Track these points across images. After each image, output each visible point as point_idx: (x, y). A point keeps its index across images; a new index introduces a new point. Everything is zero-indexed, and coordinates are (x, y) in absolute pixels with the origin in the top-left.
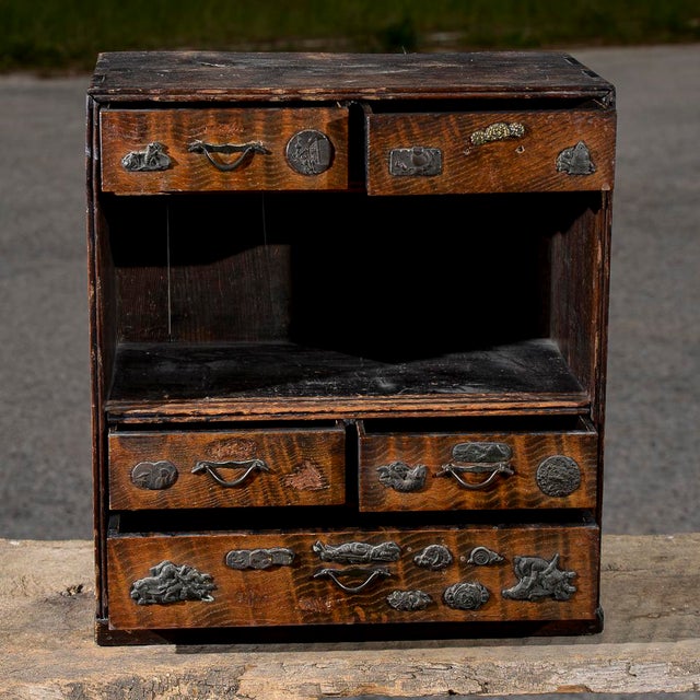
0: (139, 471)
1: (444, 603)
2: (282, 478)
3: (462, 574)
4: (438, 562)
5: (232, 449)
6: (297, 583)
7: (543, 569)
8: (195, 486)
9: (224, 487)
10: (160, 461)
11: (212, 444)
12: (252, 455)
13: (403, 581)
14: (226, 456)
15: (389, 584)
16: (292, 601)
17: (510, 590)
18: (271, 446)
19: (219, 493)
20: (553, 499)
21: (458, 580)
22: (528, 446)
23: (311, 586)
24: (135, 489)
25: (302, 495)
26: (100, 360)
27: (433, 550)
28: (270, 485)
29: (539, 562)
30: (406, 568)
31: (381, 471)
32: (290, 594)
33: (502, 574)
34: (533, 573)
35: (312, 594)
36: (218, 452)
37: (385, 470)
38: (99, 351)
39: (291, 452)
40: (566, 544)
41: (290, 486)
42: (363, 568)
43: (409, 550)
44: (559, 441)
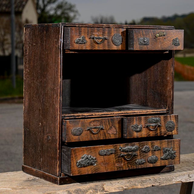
0: (74, 130)
1: (148, 162)
2: (107, 131)
3: (152, 153)
4: (147, 150)
5: (95, 123)
6: (116, 159)
7: (169, 151)
8: (87, 134)
9: (94, 134)
10: (79, 127)
11: (91, 122)
12: (100, 125)
13: (139, 157)
14: (94, 125)
15: (136, 158)
16: (114, 164)
17: (162, 157)
18: (104, 122)
19: (92, 136)
20: (169, 132)
21: (151, 155)
22: (164, 118)
23: (119, 159)
24: (72, 136)
25: (112, 136)
26: (61, 99)
27: (146, 147)
28: (104, 133)
29: (169, 149)
30: (140, 153)
32: (114, 162)
33: (160, 153)
35: (119, 162)
36: (92, 124)
37: (133, 126)
38: (61, 97)
39: (109, 123)
40: (174, 144)
41: (109, 133)
42: (130, 153)
43: (141, 147)
44: (170, 117)
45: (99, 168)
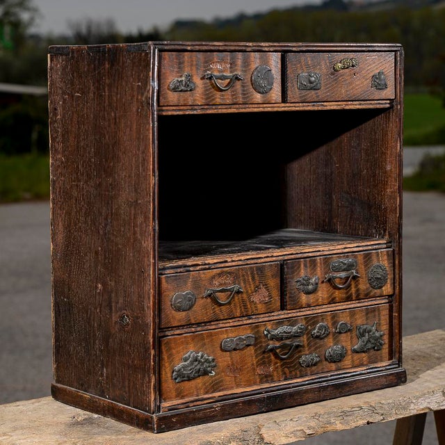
1: (326, 360)
2: (249, 297)
3: (334, 339)
4: (324, 333)
5: (222, 280)
6: (256, 357)
8: (205, 307)
9: (221, 305)
11: (213, 277)
12: (234, 283)
13: (307, 349)
14: (221, 284)
15: (300, 352)
16: (254, 369)
17: (356, 347)
18: (243, 276)
19: (217, 309)
20: (376, 291)
21: (332, 344)
22: (363, 258)
23: (264, 357)
24: (173, 312)
25: (259, 306)
26: (157, 228)
27: (321, 326)
28: (243, 301)
29: (369, 327)
30: (308, 340)
31: (297, 282)
32: (253, 364)
33: (351, 338)
34: (367, 334)
35: (264, 363)
36: (216, 282)
37: (299, 281)
38: (157, 222)
39: (253, 278)
41: (253, 301)
42: (288, 342)
43: (309, 327)
44: (378, 255)
45: (222, 381)
